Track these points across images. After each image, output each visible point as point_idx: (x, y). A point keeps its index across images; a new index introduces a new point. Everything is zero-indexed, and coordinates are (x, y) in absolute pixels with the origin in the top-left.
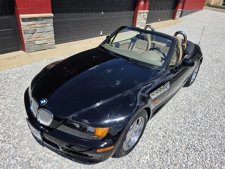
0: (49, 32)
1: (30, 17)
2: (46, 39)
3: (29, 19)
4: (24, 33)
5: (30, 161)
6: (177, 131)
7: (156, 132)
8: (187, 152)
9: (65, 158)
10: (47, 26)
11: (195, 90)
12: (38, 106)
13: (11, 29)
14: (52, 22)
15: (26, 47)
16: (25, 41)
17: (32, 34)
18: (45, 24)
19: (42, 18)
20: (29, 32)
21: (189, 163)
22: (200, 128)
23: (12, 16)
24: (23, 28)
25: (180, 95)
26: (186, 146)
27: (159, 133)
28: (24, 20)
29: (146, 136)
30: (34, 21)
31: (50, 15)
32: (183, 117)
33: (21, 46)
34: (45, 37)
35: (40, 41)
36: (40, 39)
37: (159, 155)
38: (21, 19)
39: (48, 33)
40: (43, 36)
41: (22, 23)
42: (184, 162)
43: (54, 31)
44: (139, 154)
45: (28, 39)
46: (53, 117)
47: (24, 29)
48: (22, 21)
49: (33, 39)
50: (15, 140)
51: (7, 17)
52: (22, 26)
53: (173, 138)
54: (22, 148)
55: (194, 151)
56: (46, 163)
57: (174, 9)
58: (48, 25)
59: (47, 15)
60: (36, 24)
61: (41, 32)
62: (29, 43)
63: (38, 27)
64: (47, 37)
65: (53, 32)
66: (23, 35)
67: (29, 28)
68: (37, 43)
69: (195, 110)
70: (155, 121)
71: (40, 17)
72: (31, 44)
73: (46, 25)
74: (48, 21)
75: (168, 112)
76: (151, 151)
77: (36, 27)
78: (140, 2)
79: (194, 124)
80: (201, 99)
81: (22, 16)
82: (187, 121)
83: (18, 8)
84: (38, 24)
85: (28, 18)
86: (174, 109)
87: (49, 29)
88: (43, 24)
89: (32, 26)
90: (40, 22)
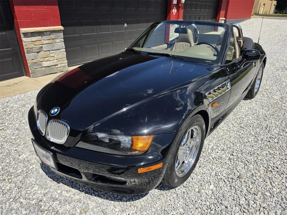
0: (59, 50)
1: (34, 31)
2: (56, 59)
3: (33, 34)
4: (27, 52)
5: (40, 203)
6: (247, 151)
7: (218, 154)
8: (269, 176)
9: (90, 196)
10: (56, 42)
11: (261, 102)
12: (47, 119)
13: (11, 49)
14: (63, 38)
15: (31, 70)
16: (29, 62)
17: (38, 52)
19: (49, 32)
20: (34, 50)
21: (274, 190)
22: (279, 145)
23: (11, 32)
24: (26, 45)
25: (243, 109)
26: (266, 169)
27: (223, 155)
28: (26, 35)
29: (204, 160)
30: (39, 36)
31: (59, 28)
32: (253, 134)
33: (24, 71)
34: (54, 56)
35: (48, 62)
36: (48, 59)
37: (228, 183)
38: (23, 33)
40: (52, 55)
41: (24, 39)
42: (268, 189)
43: (65, 48)
44: (198, 184)
45: (32, 59)
46: (69, 129)
47: (27, 47)
48: (23, 36)
49: (39, 60)
50: (18, 178)
51: (4, 33)
52: (24, 44)
53: (243, 161)
54: (29, 186)
55: (278, 174)
56: (63, 204)
57: (215, 19)
58: (58, 41)
59: (55, 28)
60: (41, 39)
61: (49, 51)
62: (35, 65)
63: (45, 43)
64: (57, 57)
65: (64, 50)
66: (26, 54)
67: (32, 46)
68: (45, 64)
69: (267, 125)
70: (214, 141)
71: (47, 30)
72: (37, 66)
73: (55, 41)
74: (58, 36)
75: (231, 130)
76: (215, 178)
77: (42, 44)
78: (171, 10)
79: (269, 141)
80: (272, 111)
81: (23, 30)
82: (259, 139)
83: (18, 21)
84: (45, 40)
85: (31, 32)
86: (238, 125)
87: (58, 47)
88: (51, 39)
89: (37, 43)
90: (47, 37)
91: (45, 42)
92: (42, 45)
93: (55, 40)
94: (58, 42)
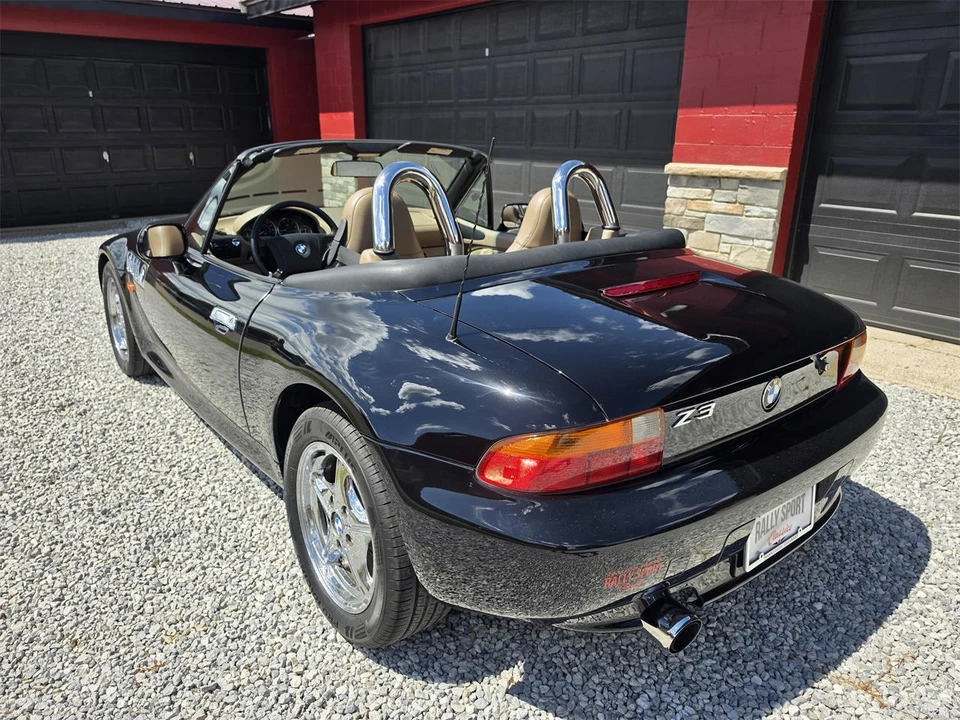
0: (753, 239)
1: (689, 171)
3: (693, 180)
10: (748, 214)
14: (777, 204)
17: (690, 231)
18: (744, 204)
19: (736, 182)
24: (670, 205)
28: (676, 179)
30: (707, 186)
31: (764, 173)
34: (728, 255)
38: (670, 175)
39: (747, 242)
40: (724, 248)
41: (672, 191)
43: (772, 241)
48: (671, 183)
58: (756, 210)
59: (749, 172)
60: (710, 198)
61: (720, 234)
63: (714, 209)
64: (738, 259)
65: (769, 244)
71: (723, 174)
73: (747, 211)
74: (758, 196)
85: (681, 173)
87: (750, 229)
88: (735, 203)
89: (693, 206)
90: (726, 194)
91: (716, 206)
92: (707, 212)
93: (747, 207)
94: (757, 214)
